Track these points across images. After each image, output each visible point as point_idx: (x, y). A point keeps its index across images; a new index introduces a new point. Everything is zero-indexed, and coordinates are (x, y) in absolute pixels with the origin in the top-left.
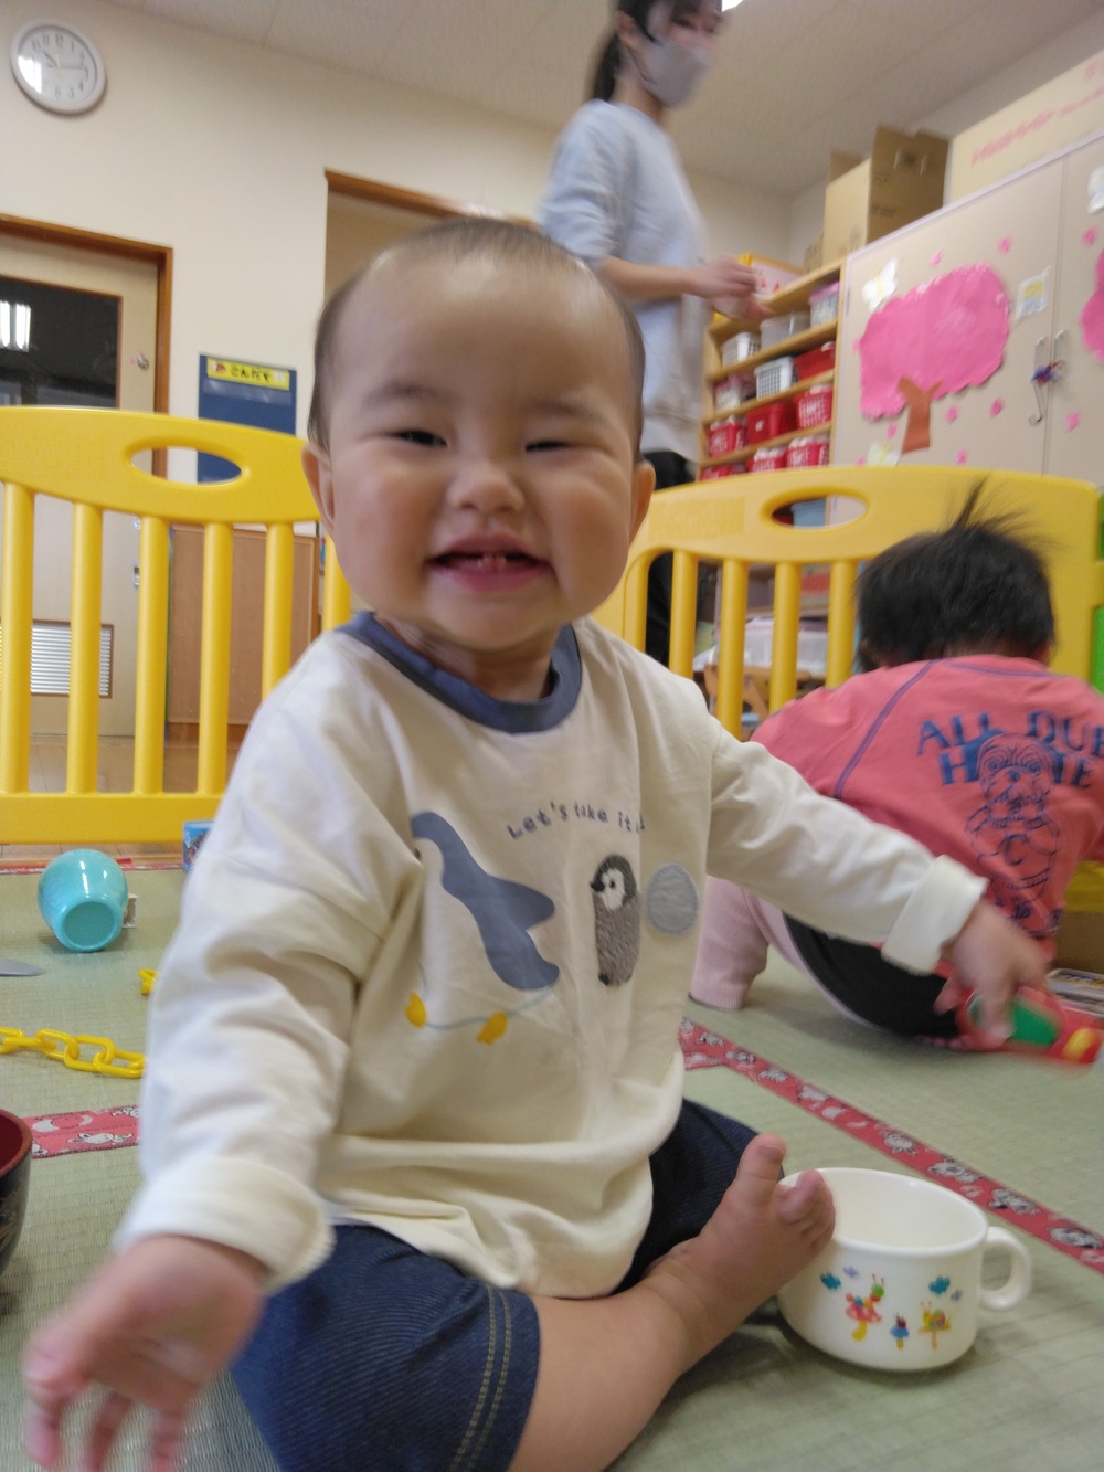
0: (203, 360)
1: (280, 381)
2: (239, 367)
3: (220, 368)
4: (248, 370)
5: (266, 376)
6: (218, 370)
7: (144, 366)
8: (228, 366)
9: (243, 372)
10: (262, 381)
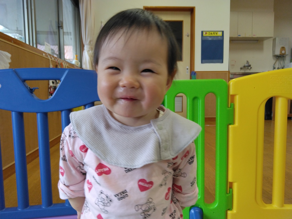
0: (202, 32)
1: (220, 34)
2: (211, 32)
3: (206, 33)
4: (212, 33)
5: (216, 33)
6: (205, 34)
7: (188, 36)
8: (208, 32)
9: (211, 34)
10: (216, 35)
